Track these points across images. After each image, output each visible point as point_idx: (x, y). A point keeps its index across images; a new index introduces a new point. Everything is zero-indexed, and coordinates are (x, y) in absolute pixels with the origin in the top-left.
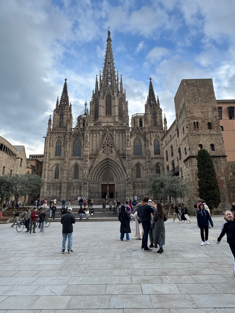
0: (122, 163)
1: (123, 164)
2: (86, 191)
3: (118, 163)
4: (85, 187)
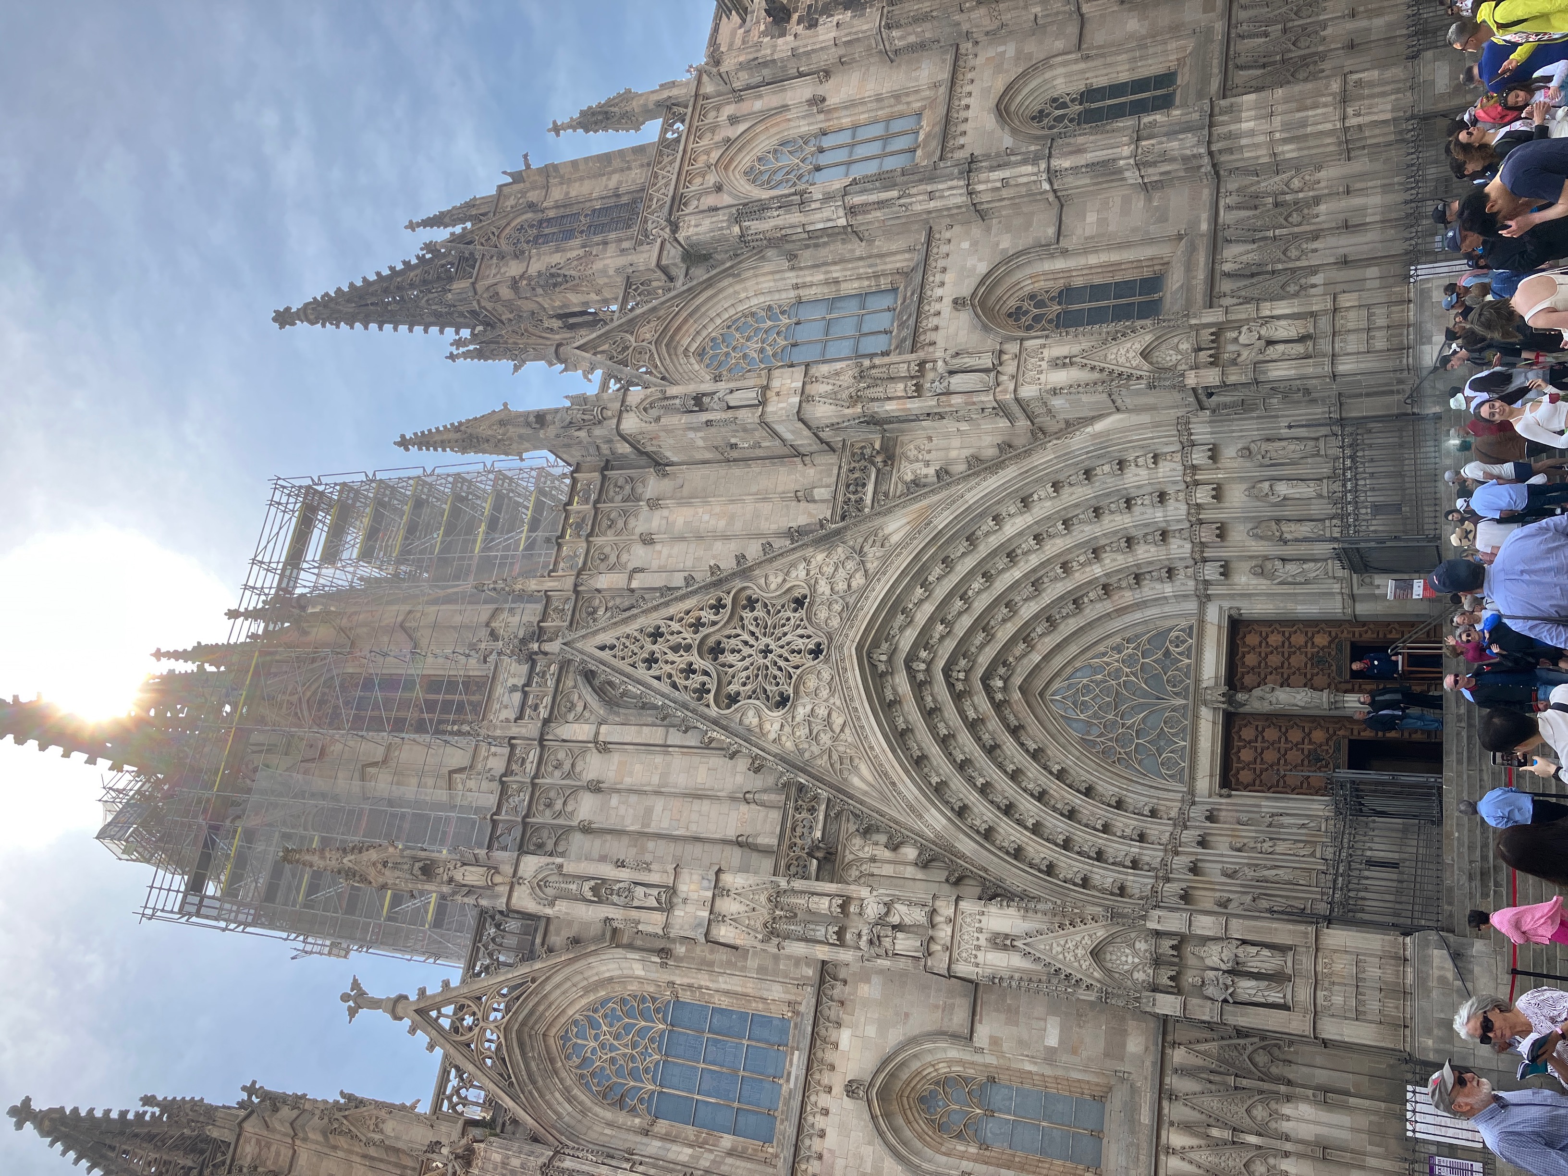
0: (947, 472)
1: (961, 467)
2: (1306, 962)
3: (942, 521)
4: (1236, 971)
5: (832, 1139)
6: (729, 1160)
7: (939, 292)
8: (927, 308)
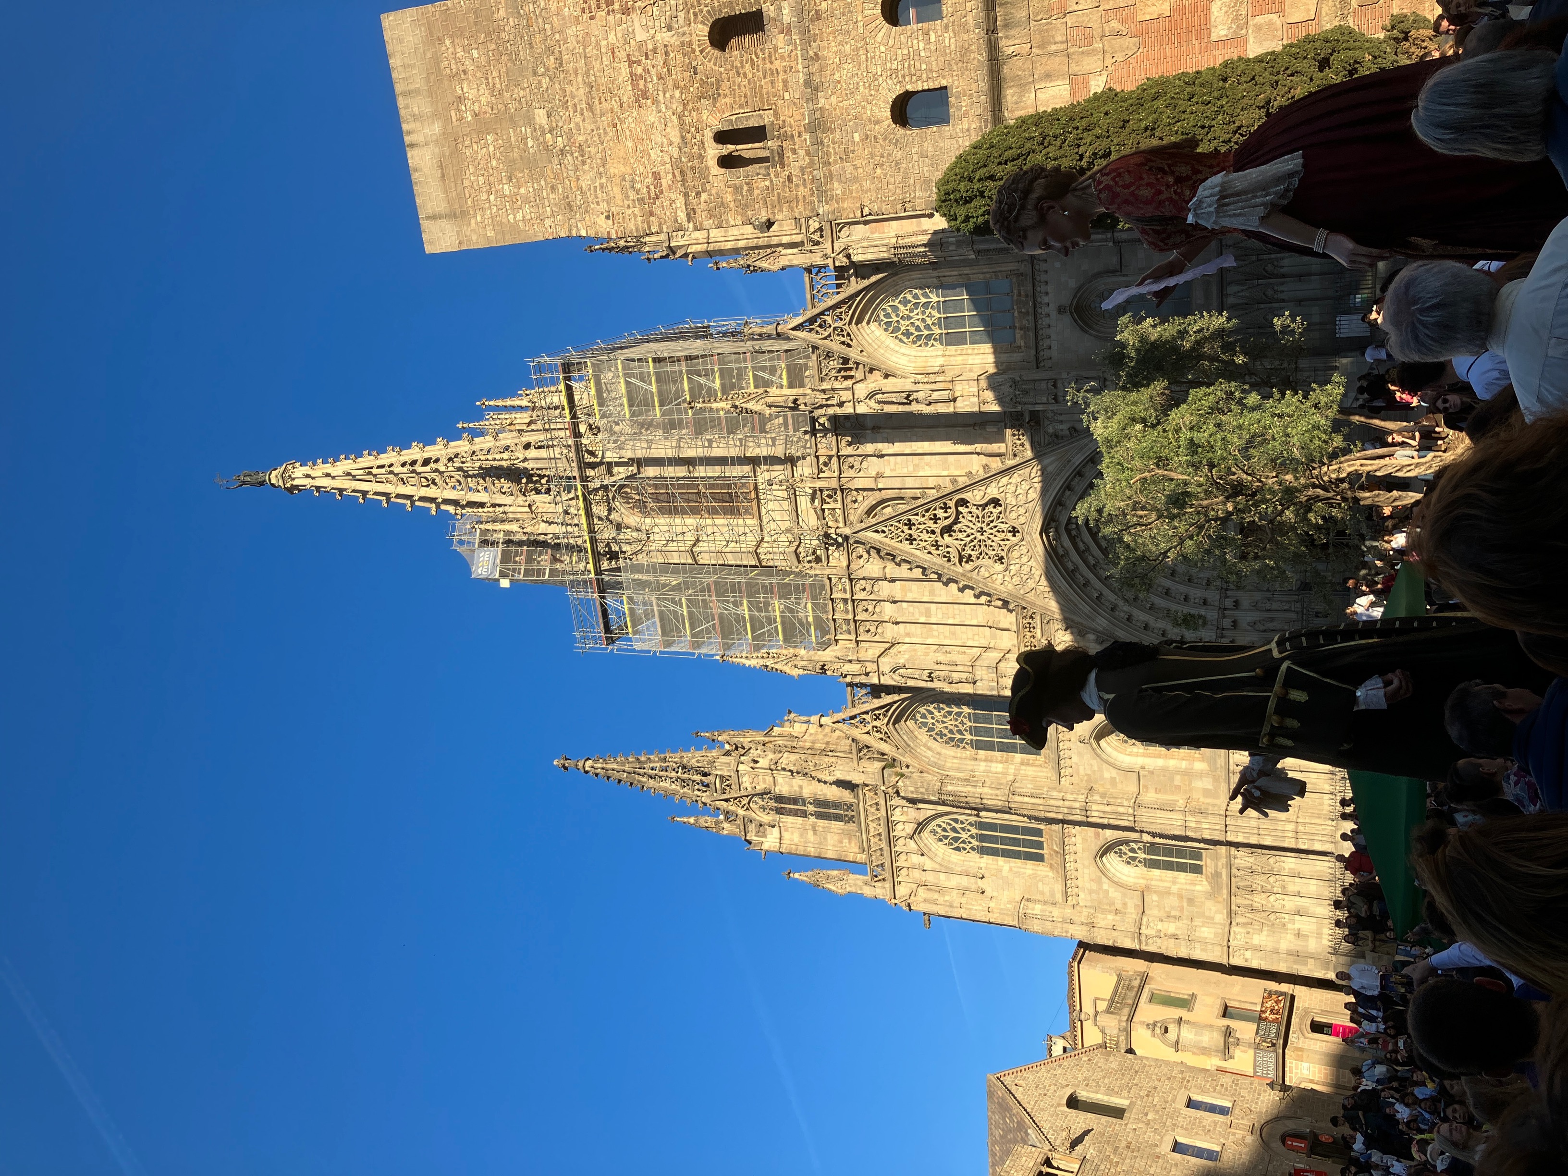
5: (1075, 759)
6: (1023, 767)
7: (1046, 299)
8: (1039, 311)
